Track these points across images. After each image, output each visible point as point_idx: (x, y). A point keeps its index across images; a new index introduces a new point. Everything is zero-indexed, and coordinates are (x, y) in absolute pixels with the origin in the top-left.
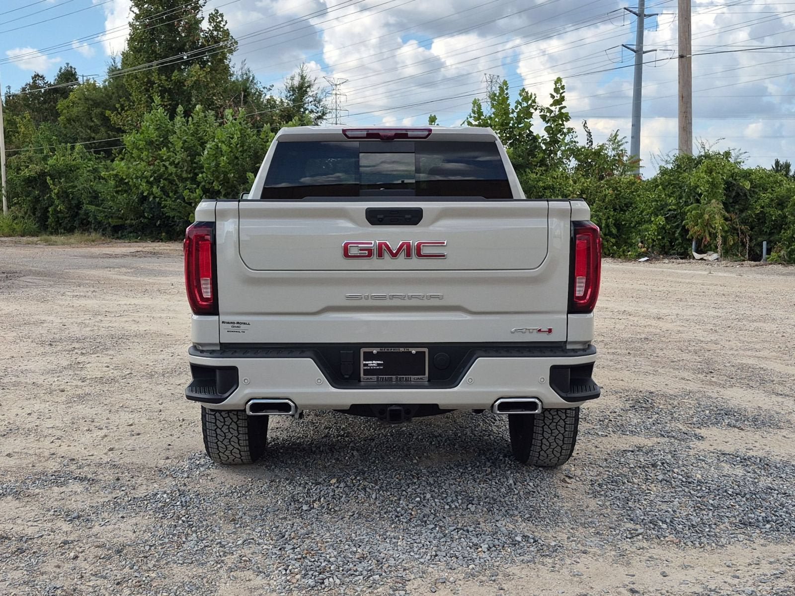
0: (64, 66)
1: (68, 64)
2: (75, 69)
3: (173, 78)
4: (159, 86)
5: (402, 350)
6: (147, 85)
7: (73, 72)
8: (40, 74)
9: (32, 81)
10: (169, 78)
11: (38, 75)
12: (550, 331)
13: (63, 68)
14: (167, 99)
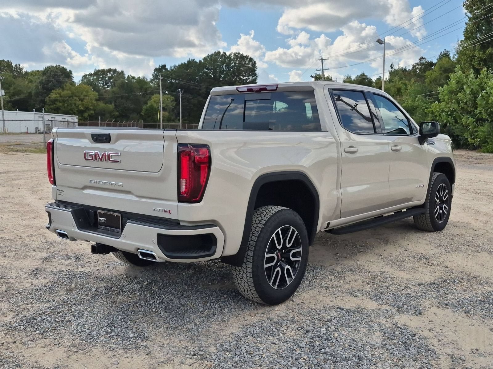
0: (443, 51)
1: (445, 50)
2: (449, 52)
3: (487, 52)
4: (478, 58)
5: (111, 213)
6: (471, 58)
7: (448, 54)
8: (424, 57)
9: (419, 61)
10: (484, 52)
11: (422, 58)
12: (169, 212)
13: (443, 52)
14: (482, 65)
